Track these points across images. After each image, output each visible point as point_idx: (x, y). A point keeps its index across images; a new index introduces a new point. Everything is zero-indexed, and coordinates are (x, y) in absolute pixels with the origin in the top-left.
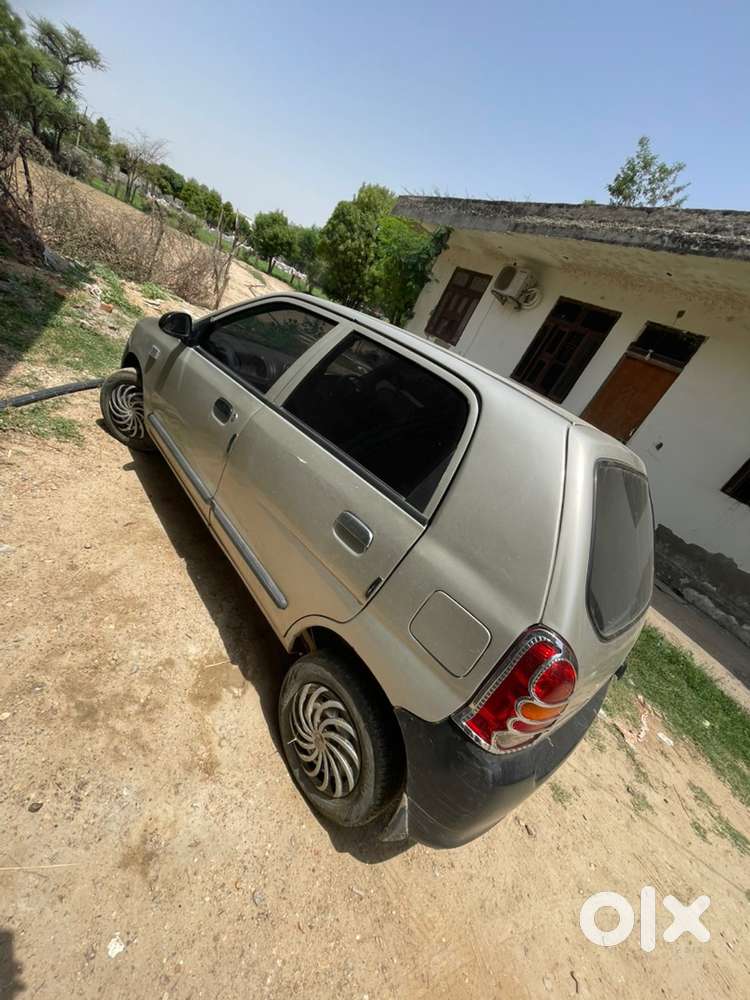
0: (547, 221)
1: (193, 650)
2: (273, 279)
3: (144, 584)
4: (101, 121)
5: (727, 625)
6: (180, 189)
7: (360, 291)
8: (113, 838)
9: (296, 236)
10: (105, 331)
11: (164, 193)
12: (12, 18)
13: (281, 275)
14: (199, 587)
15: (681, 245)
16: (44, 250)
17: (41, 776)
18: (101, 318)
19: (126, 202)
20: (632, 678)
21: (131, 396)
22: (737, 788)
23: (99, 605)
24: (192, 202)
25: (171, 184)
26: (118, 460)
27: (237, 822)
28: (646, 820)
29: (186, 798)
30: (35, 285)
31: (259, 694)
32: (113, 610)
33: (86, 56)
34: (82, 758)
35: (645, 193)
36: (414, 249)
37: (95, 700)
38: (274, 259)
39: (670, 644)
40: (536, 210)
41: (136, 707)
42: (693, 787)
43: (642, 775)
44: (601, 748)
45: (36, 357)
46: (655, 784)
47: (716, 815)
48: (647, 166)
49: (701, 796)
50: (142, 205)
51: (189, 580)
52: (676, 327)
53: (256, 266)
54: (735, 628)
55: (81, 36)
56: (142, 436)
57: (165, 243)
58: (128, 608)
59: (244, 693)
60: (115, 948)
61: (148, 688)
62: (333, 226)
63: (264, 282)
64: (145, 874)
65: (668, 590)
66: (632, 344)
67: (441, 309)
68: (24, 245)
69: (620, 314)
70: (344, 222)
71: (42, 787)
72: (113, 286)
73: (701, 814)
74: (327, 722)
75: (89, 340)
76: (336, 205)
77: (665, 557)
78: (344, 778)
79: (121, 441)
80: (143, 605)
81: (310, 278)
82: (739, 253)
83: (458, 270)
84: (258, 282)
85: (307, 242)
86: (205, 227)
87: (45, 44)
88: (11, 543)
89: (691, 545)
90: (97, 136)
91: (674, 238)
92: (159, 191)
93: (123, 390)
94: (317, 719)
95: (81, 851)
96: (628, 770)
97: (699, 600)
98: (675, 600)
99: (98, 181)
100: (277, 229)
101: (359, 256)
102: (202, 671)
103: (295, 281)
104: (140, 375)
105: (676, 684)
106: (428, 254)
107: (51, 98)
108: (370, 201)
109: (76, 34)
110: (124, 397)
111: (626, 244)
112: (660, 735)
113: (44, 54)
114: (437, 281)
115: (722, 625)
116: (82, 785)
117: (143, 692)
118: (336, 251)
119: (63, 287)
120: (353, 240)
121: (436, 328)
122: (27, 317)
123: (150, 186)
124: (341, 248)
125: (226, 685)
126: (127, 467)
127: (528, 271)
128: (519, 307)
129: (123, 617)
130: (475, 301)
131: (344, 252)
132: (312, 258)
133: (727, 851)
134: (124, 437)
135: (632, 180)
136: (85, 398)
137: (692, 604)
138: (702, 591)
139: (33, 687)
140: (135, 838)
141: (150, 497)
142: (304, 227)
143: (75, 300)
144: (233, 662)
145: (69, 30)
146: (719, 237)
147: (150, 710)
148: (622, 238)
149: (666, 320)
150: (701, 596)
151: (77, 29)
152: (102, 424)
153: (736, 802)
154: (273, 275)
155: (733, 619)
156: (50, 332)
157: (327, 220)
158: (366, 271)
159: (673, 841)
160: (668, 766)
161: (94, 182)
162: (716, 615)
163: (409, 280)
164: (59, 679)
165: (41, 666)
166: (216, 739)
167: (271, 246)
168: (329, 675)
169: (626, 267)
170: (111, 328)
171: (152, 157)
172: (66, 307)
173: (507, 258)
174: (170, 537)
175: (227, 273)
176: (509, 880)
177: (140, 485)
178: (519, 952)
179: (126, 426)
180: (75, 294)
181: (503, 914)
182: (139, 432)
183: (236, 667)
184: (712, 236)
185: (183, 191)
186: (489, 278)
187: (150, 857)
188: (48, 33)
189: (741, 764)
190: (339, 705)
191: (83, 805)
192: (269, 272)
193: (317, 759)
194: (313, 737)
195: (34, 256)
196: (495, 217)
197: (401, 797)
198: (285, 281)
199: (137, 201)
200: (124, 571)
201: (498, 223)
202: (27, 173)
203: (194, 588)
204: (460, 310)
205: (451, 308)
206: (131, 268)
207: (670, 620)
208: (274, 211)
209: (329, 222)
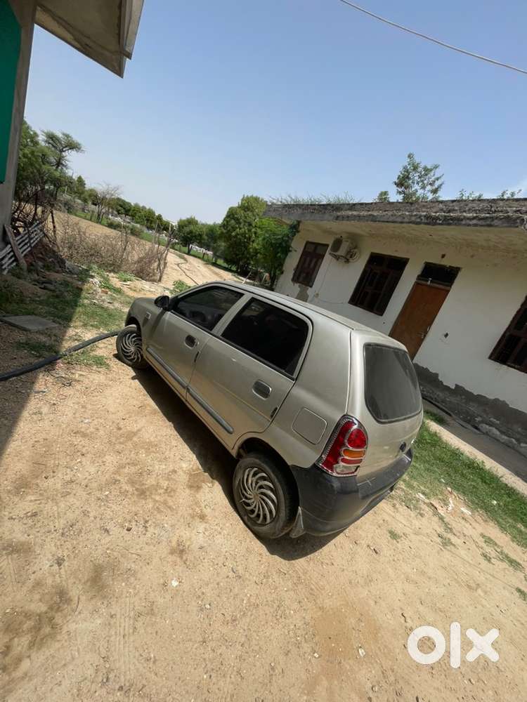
0: (355, 213)
1: (184, 465)
2: (191, 257)
3: (154, 435)
4: (80, 178)
5: (510, 445)
6: (129, 210)
7: (248, 259)
8: (164, 543)
9: (204, 230)
10: (106, 305)
11: (119, 213)
12: (32, 133)
13: (196, 254)
14: (182, 437)
15: (432, 221)
16: (65, 263)
17: (128, 517)
18: (103, 298)
19: (97, 223)
20: (443, 478)
21: (134, 339)
22: (514, 537)
23: (135, 445)
24: (137, 217)
25: (124, 208)
26: (128, 375)
27: (219, 539)
28: (451, 551)
29: (194, 529)
30: (66, 284)
31: (221, 485)
32: (142, 447)
33: (73, 146)
34: (144, 511)
35: (418, 183)
36: (278, 235)
37: (143, 487)
38: (191, 246)
39: (468, 458)
40: (348, 207)
41: (163, 490)
42: (483, 536)
43: (448, 528)
44: (422, 515)
45: (76, 324)
46: (458, 534)
47: (499, 550)
48: (415, 168)
49: (489, 541)
50: (108, 223)
51: (176, 433)
52: (442, 263)
53: (180, 251)
54: (516, 446)
55: (70, 137)
56: (140, 360)
57: (129, 248)
58: (150, 447)
59: (213, 485)
60: (175, 583)
61: (167, 483)
62: (227, 222)
63: (185, 260)
64: (182, 558)
65: (469, 427)
66: (418, 276)
67: (300, 267)
68: (56, 261)
69: (408, 259)
70: (234, 219)
71: (130, 521)
72: (103, 277)
73: (489, 550)
74: (258, 485)
75: (99, 311)
76: (228, 210)
77: (464, 405)
78: (271, 512)
79: (127, 364)
80: (156, 445)
81: (215, 254)
82: (464, 222)
83: (308, 243)
84: (182, 261)
85: (211, 232)
86: (146, 230)
87: (49, 143)
88: (88, 418)
89: (478, 395)
90: (77, 187)
91: (427, 217)
92: (116, 213)
93: (129, 336)
94: (254, 485)
95: (152, 547)
96: (440, 527)
97: (490, 430)
98: (475, 433)
99: (79, 213)
100: (192, 227)
101: (245, 238)
102: (191, 475)
103: (206, 257)
104: (139, 328)
105: (473, 481)
106: (288, 237)
107: (52, 171)
108: (249, 205)
109: (67, 136)
110: (130, 340)
111: (402, 223)
112: (462, 509)
113: (49, 148)
114: (296, 251)
115: (507, 445)
116: (147, 522)
117: (165, 484)
118: (230, 236)
119: (80, 283)
120: (240, 229)
121: (298, 278)
122: (67, 303)
123: (110, 211)
124: (233, 234)
125: (204, 481)
126: (133, 378)
127: (349, 240)
128: (347, 261)
129: (148, 451)
130: (320, 260)
131: (236, 236)
132: (215, 242)
133: (505, 569)
134: (129, 362)
135: (408, 178)
136: (104, 343)
137: (487, 434)
138: (491, 424)
139: (116, 482)
140: (174, 544)
141: (148, 393)
142: (208, 223)
143: (87, 290)
144: (205, 472)
145: (64, 134)
146: (452, 214)
147: (169, 491)
148: (399, 220)
149: (436, 260)
150: (491, 428)
151: (68, 133)
152: (116, 356)
153: (514, 545)
154: (191, 255)
155: (513, 440)
156: (79, 309)
157: (223, 219)
158: (251, 246)
159: (468, 562)
160: (467, 525)
161: (77, 214)
162: (503, 439)
163: (278, 253)
164: (126, 478)
165: (117, 472)
166: (203, 505)
167: (188, 238)
168: (257, 461)
169: (405, 234)
170: (109, 303)
171: (112, 195)
172: (84, 294)
173: (336, 234)
174: (162, 412)
175: (165, 260)
176: (365, 572)
177: (141, 386)
178: (372, 603)
179: (130, 356)
180: (86, 287)
181: (362, 586)
182: (138, 358)
183: (207, 474)
184: (448, 214)
185: (131, 211)
186: (327, 245)
187: (182, 551)
188: (52, 138)
189: (520, 526)
190: (264, 475)
191: (149, 529)
192: (188, 253)
193: (255, 507)
194: (252, 495)
195: (60, 267)
196: (325, 213)
197: (298, 508)
198: (199, 258)
199: (105, 221)
200: (143, 430)
201: (327, 216)
202: (53, 222)
203: (179, 437)
204: (312, 265)
205: (306, 265)
206: (111, 265)
207: (469, 444)
208: (189, 217)
209: (224, 220)
